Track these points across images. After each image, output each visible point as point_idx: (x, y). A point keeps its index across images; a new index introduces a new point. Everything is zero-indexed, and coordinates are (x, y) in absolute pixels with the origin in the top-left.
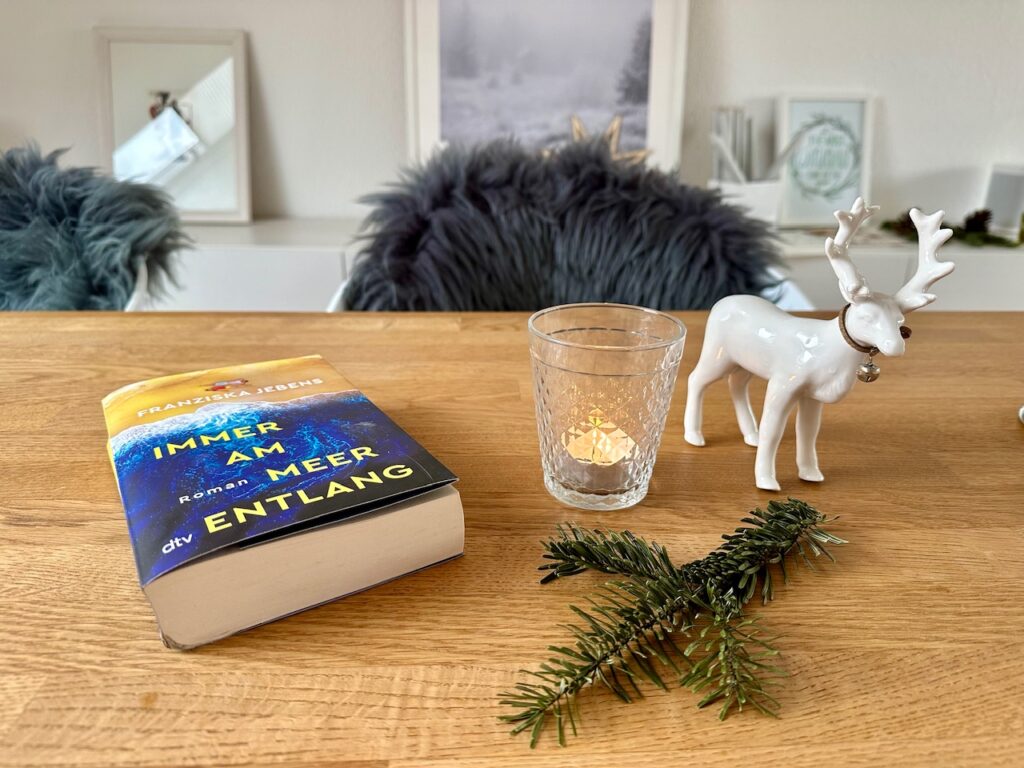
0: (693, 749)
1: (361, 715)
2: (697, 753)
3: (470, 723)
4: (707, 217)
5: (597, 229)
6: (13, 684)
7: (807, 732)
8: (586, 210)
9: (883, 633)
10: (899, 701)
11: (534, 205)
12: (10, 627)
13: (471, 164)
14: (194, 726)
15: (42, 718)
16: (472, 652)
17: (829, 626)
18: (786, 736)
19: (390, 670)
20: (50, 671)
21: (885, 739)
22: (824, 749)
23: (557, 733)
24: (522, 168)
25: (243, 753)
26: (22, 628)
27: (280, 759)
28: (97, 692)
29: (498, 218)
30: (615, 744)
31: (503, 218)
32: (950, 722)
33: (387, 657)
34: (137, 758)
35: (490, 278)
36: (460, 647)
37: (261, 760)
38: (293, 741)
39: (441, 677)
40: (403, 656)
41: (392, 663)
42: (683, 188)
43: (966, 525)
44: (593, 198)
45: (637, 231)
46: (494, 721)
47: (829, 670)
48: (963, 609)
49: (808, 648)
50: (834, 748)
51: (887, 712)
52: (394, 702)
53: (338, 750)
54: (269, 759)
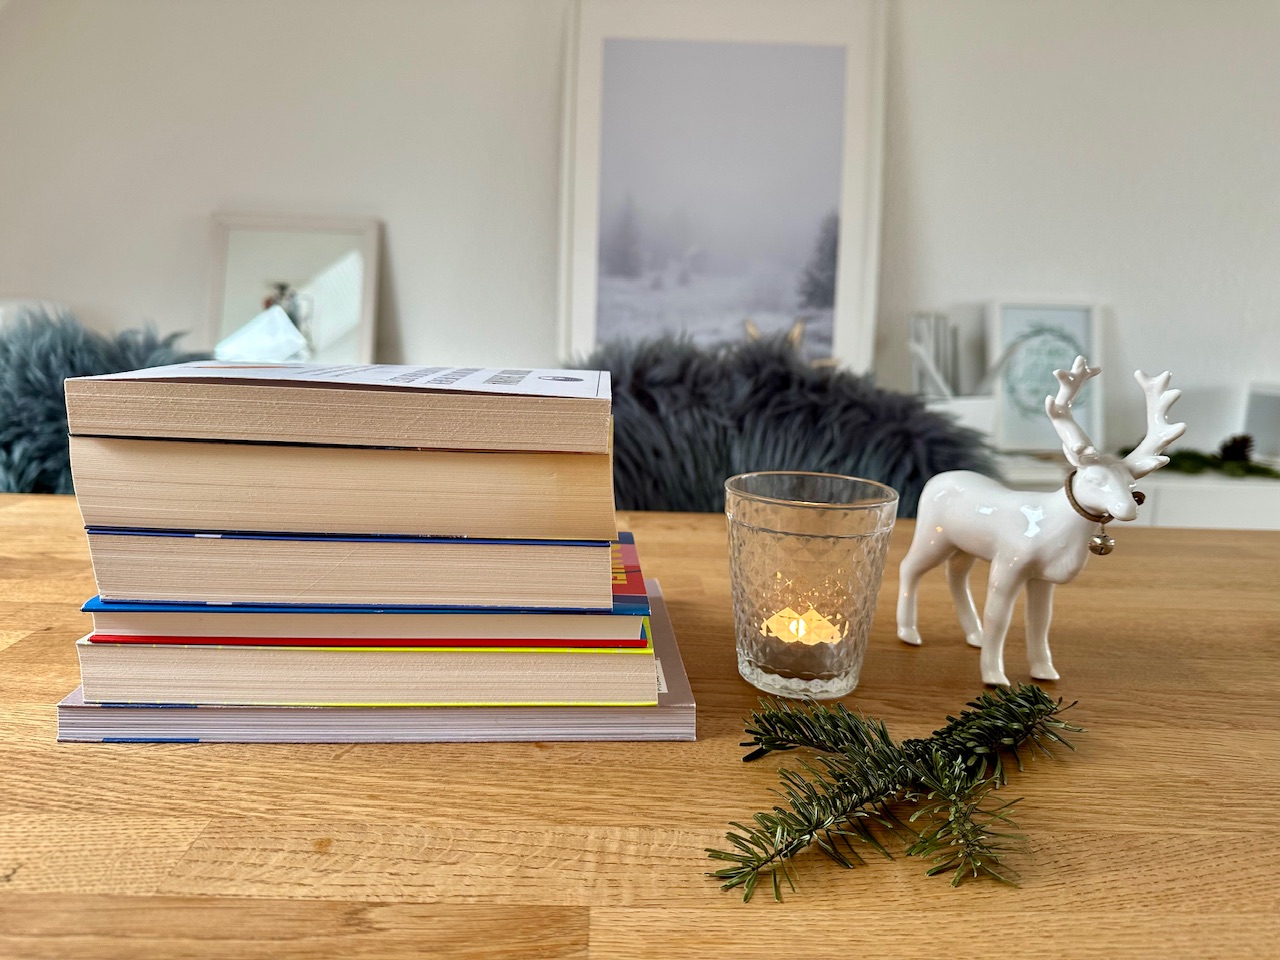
0: (924, 910)
1: (555, 866)
2: (931, 914)
3: (676, 878)
4: (909, 425)
5: (781, 432)
6: (175, 825)
7: (1052, 901)
8: (768, 412)
9: (1134, 819)
10: (1155, 879)
11: (707, 406)
12: (163, 777)
13: (638, 359)
14: (373, 869)
15: (211, 855)
16: (671, 818)
17: (1072, 810)
18: (1027, 904)
19: (583, 830)
20: (211, 816)
21: (1141, 911)
22: (1073, 917)
23: (772, 890)
24: (694, 365)
25: (430, 894)
26: (177, 778)
27: (471, 900)
28: (266, 836)
29: (667, 418)
30: (838, 903)
31: (672, 420)
32: (1214, 899)
33: (577, 818)
34: (317, 893)
35: (655, 485)
36: (658, 814)
37: (449, 900)
38: (483, 886)
39: (639, 837)
40: (595, 817)
41: (583, 824)
42: (880, 393)
43: (1226, 726)
44: (776, 399)
45: (827, 437)
46: (702, 878)
47: (1073, 849)
48: (1225, 801)
49: (1048, 829)
50: (1083, 916)
51: (1141, 887)
52: (590, 857)
53: (533, 896)
54: (460, 898)
